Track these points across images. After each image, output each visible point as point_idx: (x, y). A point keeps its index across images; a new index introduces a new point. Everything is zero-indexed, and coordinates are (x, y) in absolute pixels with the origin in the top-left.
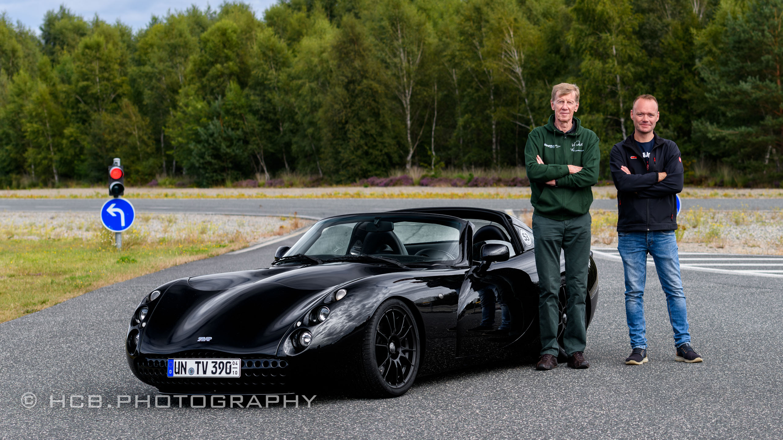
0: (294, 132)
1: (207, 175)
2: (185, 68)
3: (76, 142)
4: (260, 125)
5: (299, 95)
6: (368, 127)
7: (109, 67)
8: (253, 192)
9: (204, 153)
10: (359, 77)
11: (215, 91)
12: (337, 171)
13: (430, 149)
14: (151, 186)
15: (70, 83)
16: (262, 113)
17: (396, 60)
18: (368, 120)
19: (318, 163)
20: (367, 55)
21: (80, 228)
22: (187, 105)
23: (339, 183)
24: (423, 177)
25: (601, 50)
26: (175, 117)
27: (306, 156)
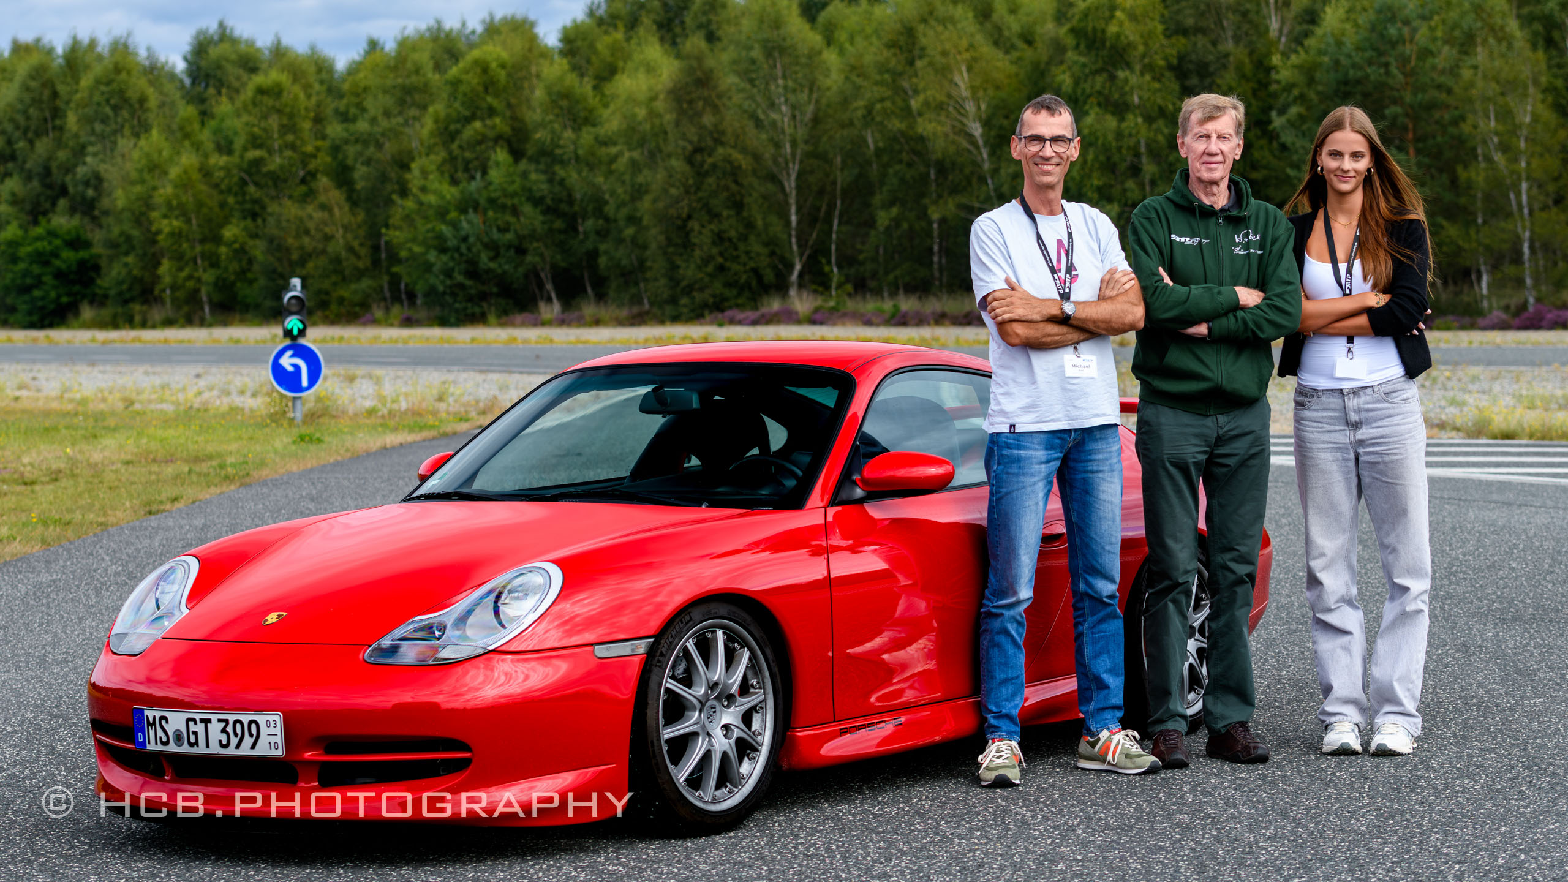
0: (602, 234)
1: (457, 305)
2: (422, 126)
3: (241, 252)
4: (543, 223)
5: (611, 172)
6: (725, 225)
7: (294, 125)
8: (532, 334)
9: (453, 270)
10: (710, 142)
11: (471, 166)
12: (673, 301)
13: (829, 262)
14: (365, 324)
15: (230, 152)
16: (549, 201)
17: (774, 116)
18: (725, 213)
19: (642, 285)
20: (724, 105)
21: (242, 392)
22: (423, 189)
23: (676, 319)
24: (817, 310)
25: (1116, 96)
26: (403, 208)
27: (623, 275)
